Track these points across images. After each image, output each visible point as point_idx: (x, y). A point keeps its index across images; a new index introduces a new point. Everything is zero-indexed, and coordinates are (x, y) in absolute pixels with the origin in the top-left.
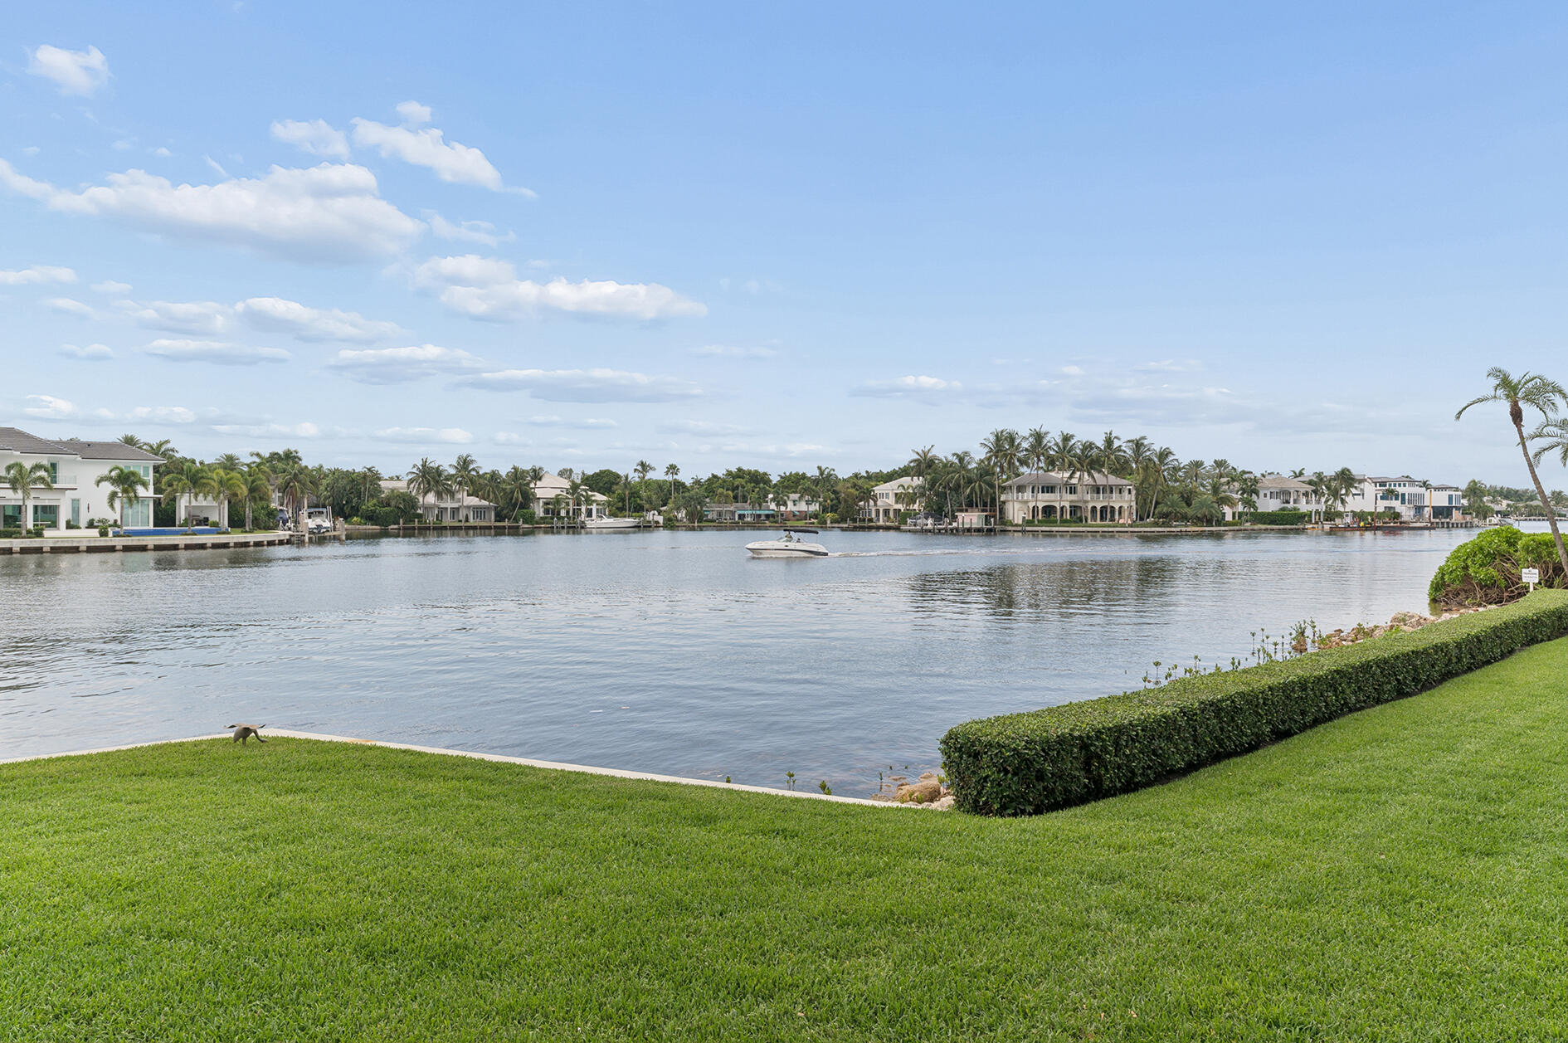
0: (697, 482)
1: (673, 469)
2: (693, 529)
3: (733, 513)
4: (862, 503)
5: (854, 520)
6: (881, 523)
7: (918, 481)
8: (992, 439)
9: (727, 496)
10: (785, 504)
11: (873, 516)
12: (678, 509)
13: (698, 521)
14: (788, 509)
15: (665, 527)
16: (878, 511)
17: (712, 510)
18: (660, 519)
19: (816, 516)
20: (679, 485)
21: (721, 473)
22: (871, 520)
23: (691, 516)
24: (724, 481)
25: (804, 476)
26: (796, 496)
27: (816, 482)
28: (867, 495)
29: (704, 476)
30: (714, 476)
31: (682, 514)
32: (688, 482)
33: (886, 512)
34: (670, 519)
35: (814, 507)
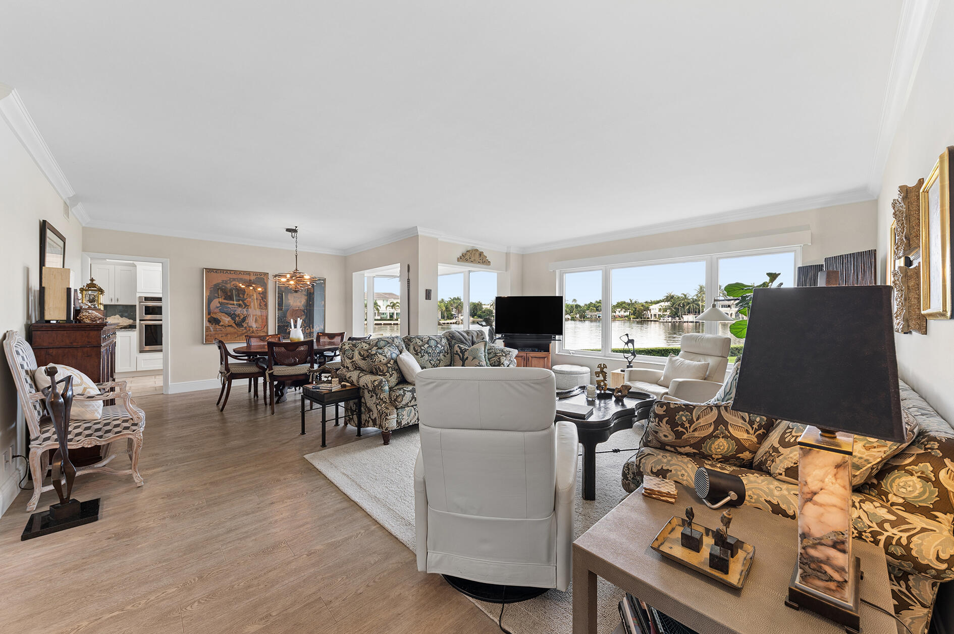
0: (586, 305)
1: (575, 300)
2: (581, 321)
3: (596, 315)
4: (645, 312)
5: (642, 318)
6: (652, 319)
7: (667, 304)
8: (699, 287)
9: (594, 310)
10: (615, 312)
11: (650, 316)
12: (576, 314)
13: (583, 318)
14: (617, 314)
15: (571, 320)
16: (651, 315)
17: (588, 314)
18: (570, 317)
19: (627, 316)
20: (577, 306)
21: (594, 302)
22: (649, 318)
23: (581, 317)
24: (594, 304)
25: (625, 303)
26: (620, 309)
27: (629, 304)
28: (647, 309)
29: (588, 303)
30: (591, 303)
31: (578, 316)
32: (582, 304)
33: (655, 315)
34: (573, 317)
35: (627, 314)
